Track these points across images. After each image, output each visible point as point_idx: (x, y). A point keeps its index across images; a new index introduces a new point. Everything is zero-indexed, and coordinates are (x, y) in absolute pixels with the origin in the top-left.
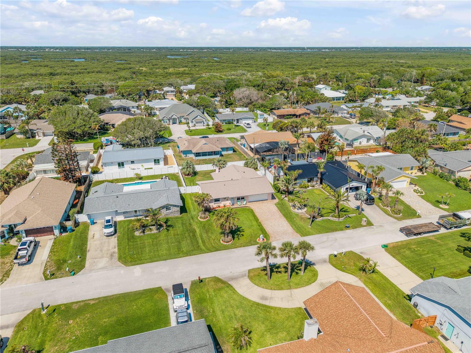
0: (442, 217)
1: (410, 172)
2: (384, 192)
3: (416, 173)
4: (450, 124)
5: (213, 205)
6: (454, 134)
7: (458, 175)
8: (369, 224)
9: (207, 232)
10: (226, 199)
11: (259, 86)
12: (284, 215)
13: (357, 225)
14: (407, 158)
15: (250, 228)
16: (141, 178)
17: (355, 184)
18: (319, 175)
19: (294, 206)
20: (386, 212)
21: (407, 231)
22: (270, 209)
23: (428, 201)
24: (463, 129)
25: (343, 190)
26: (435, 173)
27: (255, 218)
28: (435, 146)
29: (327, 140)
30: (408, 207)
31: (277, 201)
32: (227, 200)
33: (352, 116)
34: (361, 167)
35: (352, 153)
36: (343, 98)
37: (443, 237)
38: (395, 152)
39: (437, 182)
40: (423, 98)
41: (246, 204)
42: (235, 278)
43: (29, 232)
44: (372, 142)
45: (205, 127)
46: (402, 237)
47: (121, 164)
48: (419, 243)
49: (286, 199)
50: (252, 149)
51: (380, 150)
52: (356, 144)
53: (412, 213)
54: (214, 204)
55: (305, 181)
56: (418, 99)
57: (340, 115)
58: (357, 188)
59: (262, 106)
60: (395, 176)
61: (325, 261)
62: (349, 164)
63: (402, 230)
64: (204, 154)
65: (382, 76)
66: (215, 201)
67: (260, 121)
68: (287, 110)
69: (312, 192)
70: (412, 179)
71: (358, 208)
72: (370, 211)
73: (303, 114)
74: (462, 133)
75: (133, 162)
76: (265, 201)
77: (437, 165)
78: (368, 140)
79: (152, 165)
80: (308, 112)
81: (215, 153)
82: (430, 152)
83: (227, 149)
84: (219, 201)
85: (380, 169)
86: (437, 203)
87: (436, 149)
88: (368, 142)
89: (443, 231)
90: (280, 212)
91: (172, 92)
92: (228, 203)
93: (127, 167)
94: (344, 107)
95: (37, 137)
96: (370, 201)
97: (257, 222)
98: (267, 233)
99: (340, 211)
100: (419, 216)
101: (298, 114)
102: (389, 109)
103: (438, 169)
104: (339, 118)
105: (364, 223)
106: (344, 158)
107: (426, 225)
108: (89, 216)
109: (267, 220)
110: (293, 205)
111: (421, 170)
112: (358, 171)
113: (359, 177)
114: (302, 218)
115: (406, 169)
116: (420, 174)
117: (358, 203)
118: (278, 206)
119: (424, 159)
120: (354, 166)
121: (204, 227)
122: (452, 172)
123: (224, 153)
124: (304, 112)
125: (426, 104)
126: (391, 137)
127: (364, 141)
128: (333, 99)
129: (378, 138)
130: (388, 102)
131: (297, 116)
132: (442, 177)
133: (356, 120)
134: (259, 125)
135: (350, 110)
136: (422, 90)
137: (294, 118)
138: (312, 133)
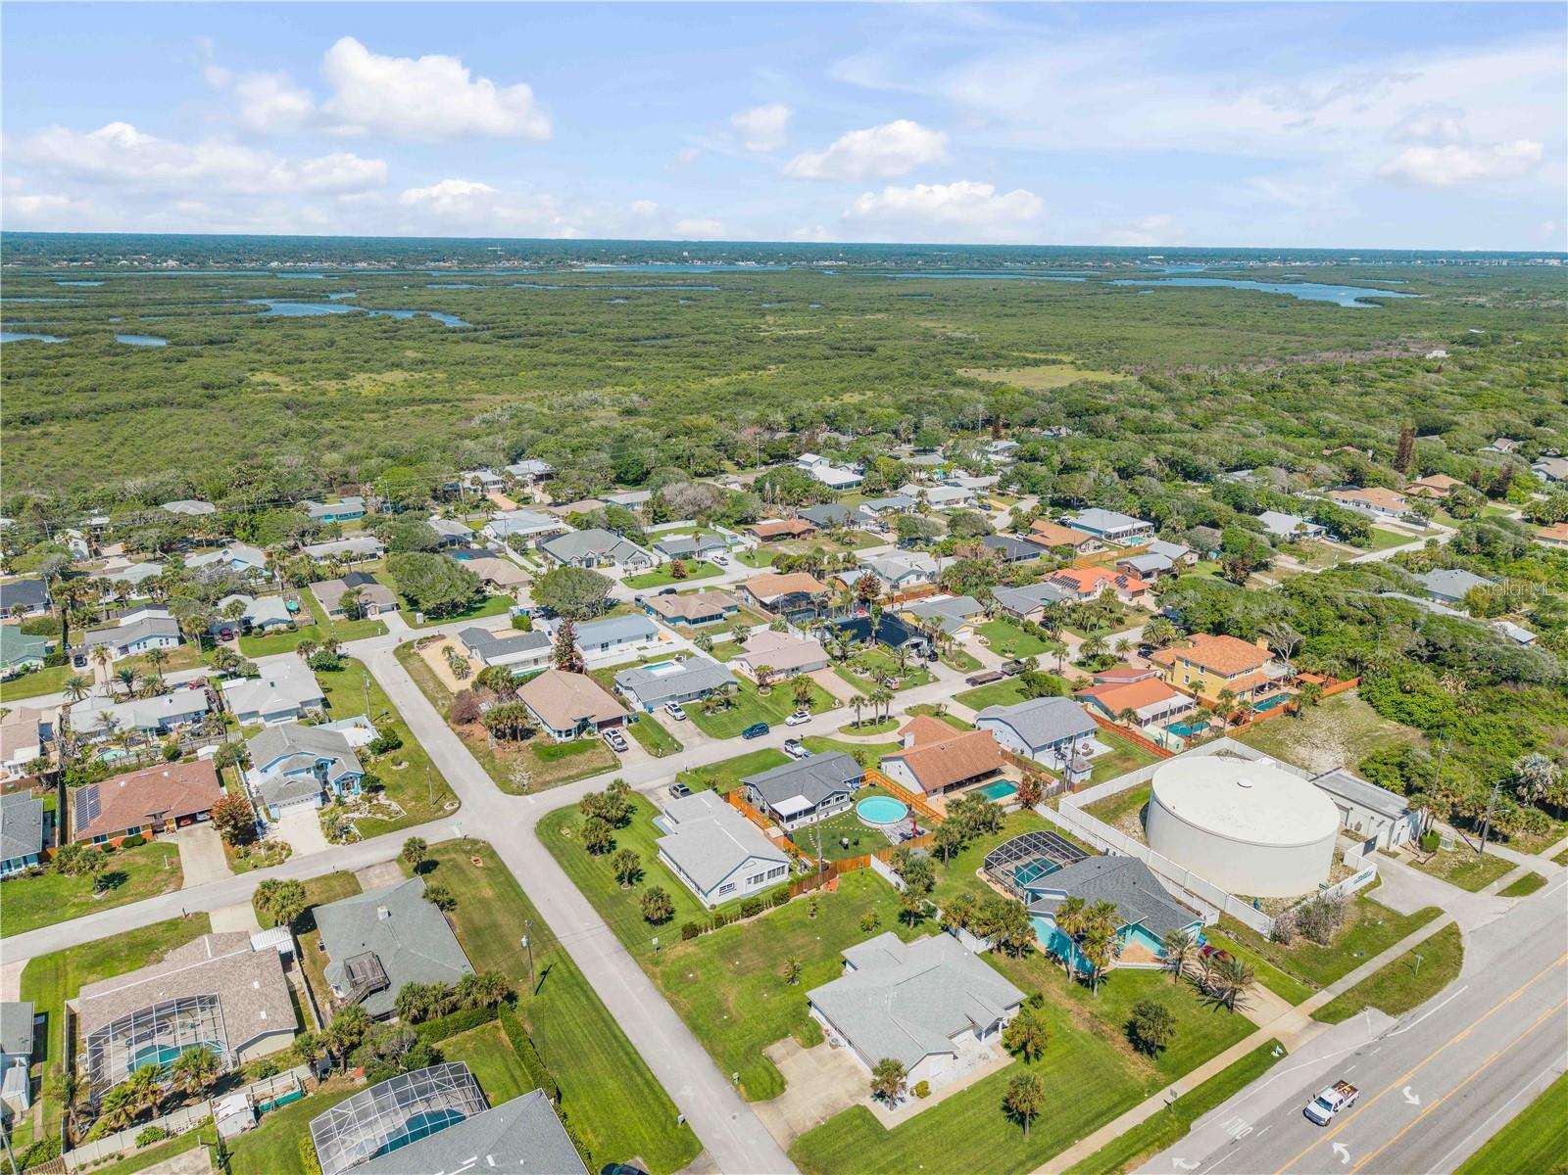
0: (1004, 665)
1: (974, 619)
2: (947, 646)
3: (982, 620)
4: (1031, 537)
5: (768, 680)
6: (1034, 556)
7: (1026, 618)
8: (936, 680)
9: (778, 705)
10: (780, 671)
11: (678, 458)
13: (925, 682)
14: (969, 602)
15: (820, 696)
16: (646, 662)
17: (915, 640)
18: (873, 634)
19: (856, 671)
20: (952, 667)
21: (973, 681)
22: (831, 677)
23: (994, 651)
24: (1046, 547)
25: (904, 646)
26: (1003, 618)
27: (817, 687)
28: (1006, 580)
29: (869, 586)
30: (974, 660)
31: (833, 668)
32: (782, 672)
33: (884, 528)
34: (918, 620)
35: (900, 599)
36: (859, 484)
37: (1007, 682)
38: (956, 593)
39: (1006, 629)
40: (996, 479)
41: (803, 674)
42: (831, 734)
44: (923, 579)
45: (648, 571)
46: (969, 687)
47: (604, 646)
48: (983, 690)
49: (844, 664)
50: (763, 605)
51: (937, 591)
52: (903, 584)
53: (977, 665)
55: (857, 642)
56: (987, 480)
57: (863, 527)
58: (916, 646)
59: (723, 515)
60: (957, 626)
61: (902, 714)
62: (901, 616)
63: (968, 681)
64: (703, 620)
65: (920, 417)
67: (740, 549)
68: (772, 523)
69: (868, 654)
70: (976, 628)
71: (922, 666)
72: (934, 667)
73: (804, 532)
74: (1045, 553)
75: (620, 641)
76: (824, 669)
77: (1004, 608)
78: (919, 577)
79: (643, 642)
80: (811, 526)
81: (720, 616)
82: (998, 591)
83: (729, 609)
84: (774, 673)
85: (939, 619)
86: (1002, 652)
87: (1007, 584)
88: (918, 579)
89: (1006, 678)
90: (839, 676)
92: (782, 676)
93: (613, 649)
94: (864, 509)
95: (369, 616)
96: (933, 657)
97: (822, 690)
99: (903, 670)
100: (984, 668)
101: (795, 532)
102: (942, 507)
103: (1006, 613)
104: (863, 533)
105: (931, 679)
106: (897, 607)
107: (989, 674)
108: (645, 704)
109: (828, 685)
110: (854, 670)
111: (987, 615)
112: (916, 624)
113: (916, 632)
114: (868, 683)
115: (970, 616)
116: (986, 620)
117: (922, 661)
118: (838, 673)
119: (987, 602)
120: (909, 619)
121: (771, 700)
122: (1021, 616)
123: (726, 615)
124: (806, 528)
125: (1001, 489)
126: (947, 574)
127: (913, 579)
128: (839, 487)
129: (932, 574)
130: (938, 494)
131: (794, 536)
132: (1010, 621)
133: (892, 537)
134: (737, 557)
135: (877, 515)
136: (996, 453)
137: (789, 540)
138: (837, 571)
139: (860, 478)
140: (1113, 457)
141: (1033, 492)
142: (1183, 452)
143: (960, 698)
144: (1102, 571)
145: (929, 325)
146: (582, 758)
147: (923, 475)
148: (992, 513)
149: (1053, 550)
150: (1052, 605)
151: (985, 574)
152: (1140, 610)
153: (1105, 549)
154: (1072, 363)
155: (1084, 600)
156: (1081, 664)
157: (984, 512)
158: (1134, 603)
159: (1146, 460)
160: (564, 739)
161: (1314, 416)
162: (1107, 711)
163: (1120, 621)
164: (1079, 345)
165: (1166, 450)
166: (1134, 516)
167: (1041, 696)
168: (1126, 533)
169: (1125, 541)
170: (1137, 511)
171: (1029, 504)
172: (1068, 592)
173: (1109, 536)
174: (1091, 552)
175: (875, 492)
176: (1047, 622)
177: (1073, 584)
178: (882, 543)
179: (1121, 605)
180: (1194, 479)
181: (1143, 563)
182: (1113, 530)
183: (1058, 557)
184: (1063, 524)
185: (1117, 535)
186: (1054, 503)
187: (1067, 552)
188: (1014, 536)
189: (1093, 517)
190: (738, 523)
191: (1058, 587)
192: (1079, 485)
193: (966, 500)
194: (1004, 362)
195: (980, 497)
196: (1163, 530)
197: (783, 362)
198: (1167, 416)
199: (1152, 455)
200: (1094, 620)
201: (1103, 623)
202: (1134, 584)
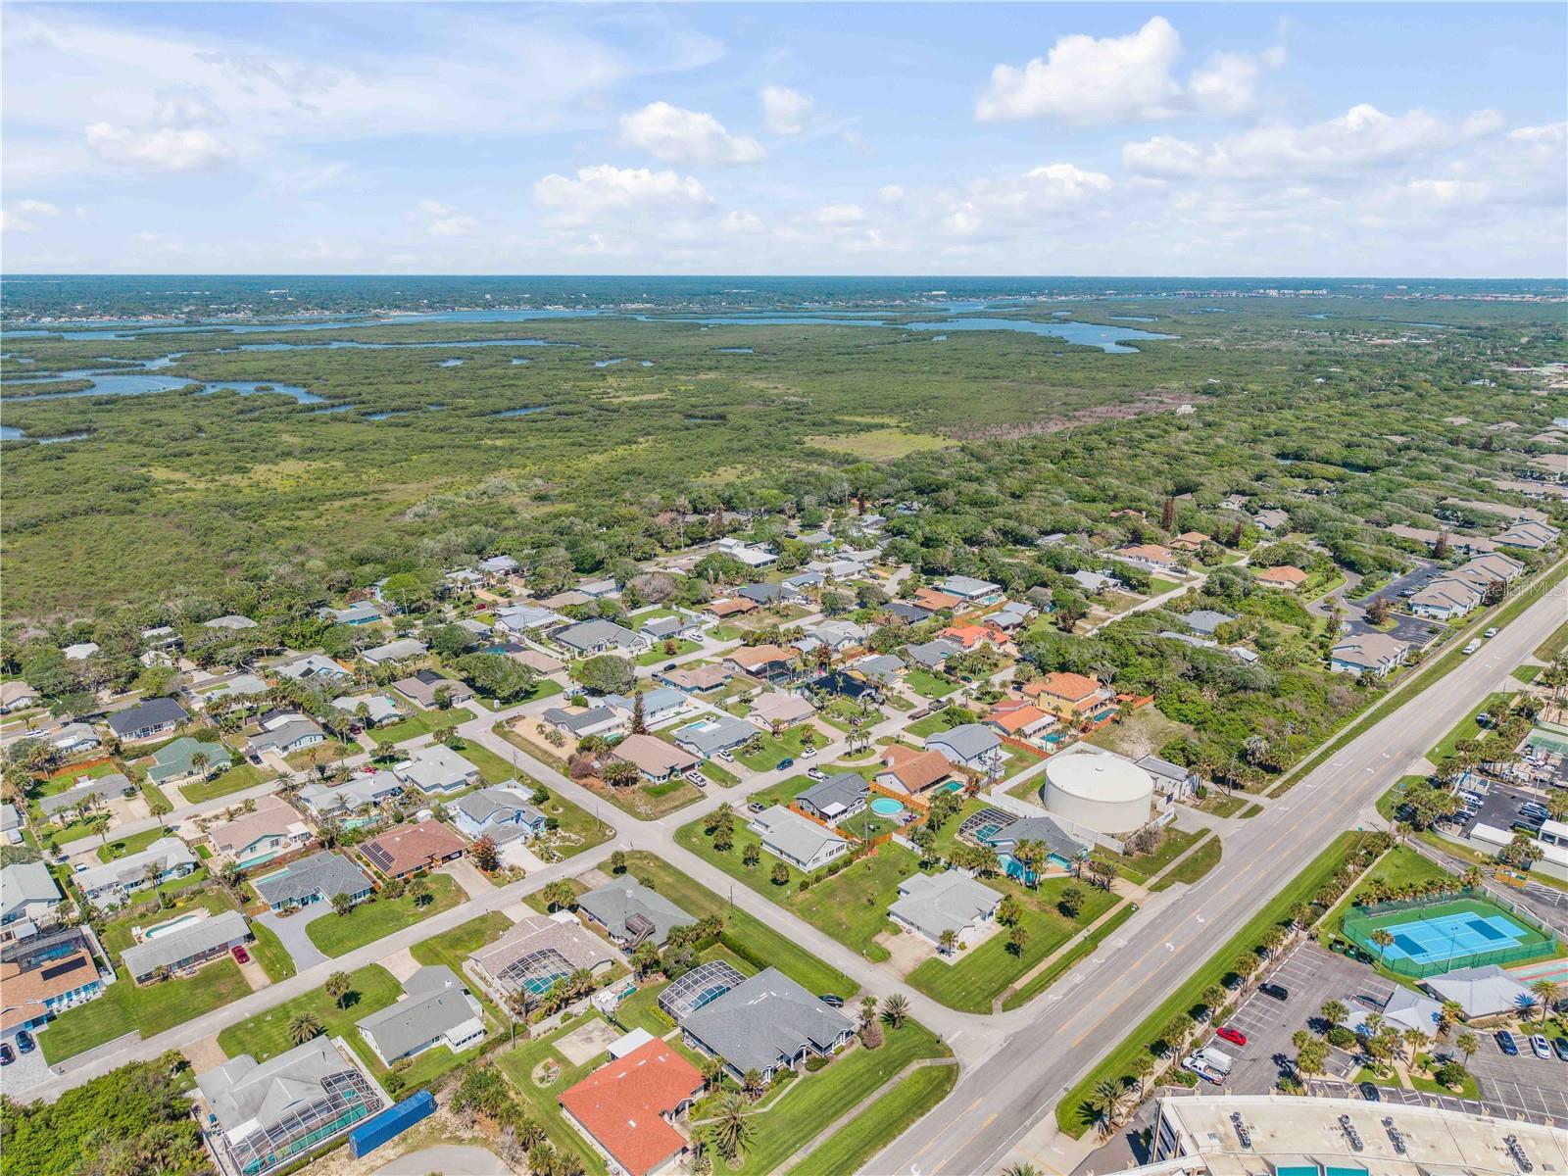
0: (929, 704)
1: (900, 672)
2: (889, 694)
3: (904, 672)
4: (917, 602)
5: (779, 729)
6: (925, 618)
7: (934, 668)
8: (888, 718)
9: (792, 745)
10: (784, 722)
13: (882, 720)
14: (892, 659)
16: (688, 722)
17: (869, 691)
18: (839, 689)
19: (834, 717)
20: (896, 708)
21: (912, 717)
23: (919, 694)
24: (932, 610)
25: (861, 696)
26: (918, 669)
28: (913, 639)
30: (908, 701)
31: (818, 716)
33: (808, 600)
34: (863, 675)
35: (845, 660)
36: (773, 561)
37: (935, 716)
38: (881, 653)
39: (922, 677)
40: (876, 552)
42: (835, 762)
43: (684, 770)
44: (853, 642)
45: (647, 650)
46: (911, 722)
47: (653, 714)
48: (921, 723)
49: (825, 713)
50: (749, 672)
51: (867, 652)
52: (840, 648)
53: (911, 706)
55: (830, 695)
56: (870, 554)
57: (792, 601)
58: (869, 695)
60: (892, 678)
61: (877, 744)
62: (851, 673)
63: (909, 717)
64: (712, 687)
67: (707, 626)
68: (721, 603)
69: (836, 703)
70: (904, 678)
71: (877, 709)
72: (884, 709)
73: (749, 609)
74: (931, 615)
75: (662, 709)
77: (918, 662)
78: (850, 640)
79: (678, 708)
80: (753, 603)
81: (722, 684)
82: (912, 649)
83: (726, 677)
86: (925, 694)
87: (914, 643)
88: (850, 643)
89: (932, 713)
91: (477, 581)
92: (787, 725)
93: (661, 715)
94: (786, 585)
95: (456, 705)
96: (882, 702)
99: (866, 713)
100: (917, 707)
101: (743, 609)
102: (843, 579)
103: (920, 665)
104: (793, 606)
105: (885, 718)
106: (846, 666)
107: (922, 711)
108: (702, 753)
111: (906, 667)
112: (863, 679)
113: (867, 685)
114: (843, 724)
115: (897, 670)
116: (907, 672)
117: (875, 705)
119: (907, 659)
120: (858, 676)
121: (786, 743)
122: (930, 667)
123: (725, 682)
124: (749, 605)
125: (883, 561)
126: (871, 638)
127: (846, 642)
128: (757, 566)
129: (861, 640)
130: (839, 567)
131: (743, 612)
132: (923, 671)
133: (815, 608)
134: (707, 632)
135: (797, 589)
136: (867, 526)
137: (740, 615)
138: (790, 641)
139: (773, 557)
140: (961, 530)
141: (906, 561)
142: (1012, 524)
143: (909, 730)
144: (976, 628)
145: (762, 385)
146: (678, 793)
147: (821, 552)
148: (880, 581)
149: (937, 613)
150: (951, 658)
151: (896, 636)
152: (1006, 655)
153: (971, 609)
154: (898, 427)
155: (967, 651)
156: (978, 699)
157: (876, 582)
158: (1001, 651)
159: (986, 532)
160: (662, 781)
161: (1101, 481)
162: (1004, 731)
163: (996, 665)
164: (899, 406)
165: (999, 522)
166: (985, 580)
167: (961, 723)
168: (982, 595)
169: (984, 601)
170: (987, 576)
171: (906, 572)
172: (956, 646)
173: (972, 598)
174: (961, 612)
175: (788, 569)
176: (949, 670)
177: (959, 640)
178: (810, 613)
179: (994, 653)
180: (1021, 544)
181: (1003, 620)
182: (974, 593)
183: (941, 618)
184: (937, 589)
185: (978, 597)
186: (925, 571)
187: (947, 614)
188: (903, 602)
189: (956, 583)
190: (693, 604)
191: (949, 643)
192: (943, 556)
193: (859, 572)
194: (840, 428)
195: (868, 569)
196: (1009, 592)
197: (649, 434)
198: (991, 489)
199: (989, 527)
200: (980, 666)
201: (986, 667)
202: (1000, 636)
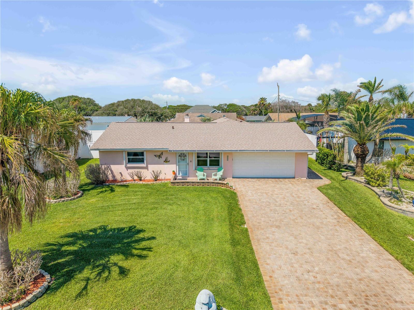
12: (355, 218)
15: (186, 246)
22: (299, 197)
27: (230, 214)
32: (166, 161)
41: (222, 178)
54: (127, 168)
66: (130, 161)
76: (287, 180)
84: (142, 161)
90: (336, 208)
97: (232, 227)
98: (259, 282)
109: (278, 227)
110: (391, 194)
118: (330, 191)
